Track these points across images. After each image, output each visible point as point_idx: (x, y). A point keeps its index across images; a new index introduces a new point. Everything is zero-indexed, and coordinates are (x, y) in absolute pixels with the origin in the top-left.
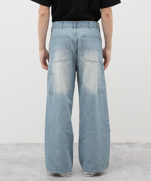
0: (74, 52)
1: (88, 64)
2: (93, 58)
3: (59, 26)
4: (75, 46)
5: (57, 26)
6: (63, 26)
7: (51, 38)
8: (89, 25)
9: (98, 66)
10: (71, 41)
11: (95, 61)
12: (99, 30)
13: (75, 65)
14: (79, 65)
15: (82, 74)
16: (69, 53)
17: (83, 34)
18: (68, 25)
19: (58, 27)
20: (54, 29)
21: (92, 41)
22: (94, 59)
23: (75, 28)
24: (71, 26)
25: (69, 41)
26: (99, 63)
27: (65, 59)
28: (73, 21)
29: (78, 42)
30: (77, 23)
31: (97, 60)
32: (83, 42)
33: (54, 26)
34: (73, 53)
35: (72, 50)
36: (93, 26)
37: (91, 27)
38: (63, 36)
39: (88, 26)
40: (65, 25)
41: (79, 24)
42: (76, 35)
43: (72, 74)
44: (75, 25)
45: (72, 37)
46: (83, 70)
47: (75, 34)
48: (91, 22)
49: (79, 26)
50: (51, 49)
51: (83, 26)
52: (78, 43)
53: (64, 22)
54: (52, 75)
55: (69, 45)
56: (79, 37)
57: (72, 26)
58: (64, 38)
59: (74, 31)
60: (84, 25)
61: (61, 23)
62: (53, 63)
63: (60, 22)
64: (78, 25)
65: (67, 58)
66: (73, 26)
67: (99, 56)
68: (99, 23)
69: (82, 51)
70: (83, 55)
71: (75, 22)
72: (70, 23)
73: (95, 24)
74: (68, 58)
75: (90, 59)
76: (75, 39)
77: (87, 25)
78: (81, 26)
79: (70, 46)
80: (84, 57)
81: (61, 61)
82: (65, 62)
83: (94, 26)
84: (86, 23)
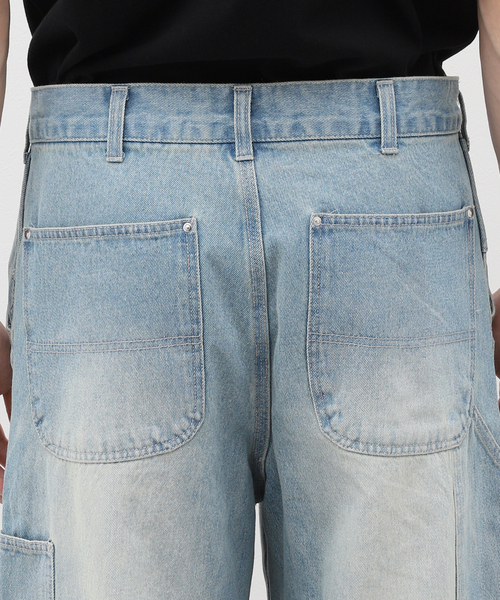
0: (239, 365)
1: (368, 475)
2: (417, 416)
3: (95, 128)
4: (250, 315)
5: (79, 127)
6: (132, 131)
7: (22, 230)
8: (371, 117)
9: (457, 478)
10: (209, 272)
11: (435, 445)
12: (463, 137)
13: (244, 466)
14: (292, 471)
15: (316, 553)
16: (197, 382)
17: (324, 209)
18: (174, 121)
19: (87, 134)
20: (48, 154)
21: (404, 268)
22: (424, 429)
23: (244, 151)
24: (206, 135)
25: (189, 269)
26: (463, 453)
27: (156, 434)
28: (223, 89)
29: (270, 274)
30: (264, 102)
31: (449, 424)
32: (317, 276)
33: (53, 121)
34: (226, 376)
35: (220, 356)
36: (410, 123)
37: (388, 133)
38: (132, 226)
39: (364, 124)
40: (152, 120)
41: (276, 111)
42: (253, 214)
43: (222, 549)
44: (242, 121)
45: (218, 236)
46: (324, 521)
47: (250, 210)
48: (387, 88)
49: (278, 131)
50: (29, 333)
51: (318, 128)
52: (271, 290)
53: (142, 89)
54: (44, 564)
55: (193, 310)
56: (281, 232)
57: (220, 133)
58: (145, 247)
59: (238, 178)
60: (327, 119)
61: (118, 102)
62: (48, 458)
63: (107, 96)
64: (272, 124)
65: (176, 428)
66: (229, 131)
67: (467, 383)
68: (455, 81)
69: (311, 355)
70: (322, 397)
71: (243, 96)
72: (195, 99)
73: (422, 106)
74: (185, 423)
75: (385, 433)
76: (250, 253)
77: (355, 121)
78: (296, 127)
79: (198, 315)
80: (331, 408)
81: (120, 453)
82: (158, 465)
83: (420, 126)
84: (347, 99)
